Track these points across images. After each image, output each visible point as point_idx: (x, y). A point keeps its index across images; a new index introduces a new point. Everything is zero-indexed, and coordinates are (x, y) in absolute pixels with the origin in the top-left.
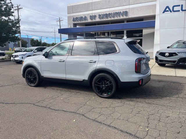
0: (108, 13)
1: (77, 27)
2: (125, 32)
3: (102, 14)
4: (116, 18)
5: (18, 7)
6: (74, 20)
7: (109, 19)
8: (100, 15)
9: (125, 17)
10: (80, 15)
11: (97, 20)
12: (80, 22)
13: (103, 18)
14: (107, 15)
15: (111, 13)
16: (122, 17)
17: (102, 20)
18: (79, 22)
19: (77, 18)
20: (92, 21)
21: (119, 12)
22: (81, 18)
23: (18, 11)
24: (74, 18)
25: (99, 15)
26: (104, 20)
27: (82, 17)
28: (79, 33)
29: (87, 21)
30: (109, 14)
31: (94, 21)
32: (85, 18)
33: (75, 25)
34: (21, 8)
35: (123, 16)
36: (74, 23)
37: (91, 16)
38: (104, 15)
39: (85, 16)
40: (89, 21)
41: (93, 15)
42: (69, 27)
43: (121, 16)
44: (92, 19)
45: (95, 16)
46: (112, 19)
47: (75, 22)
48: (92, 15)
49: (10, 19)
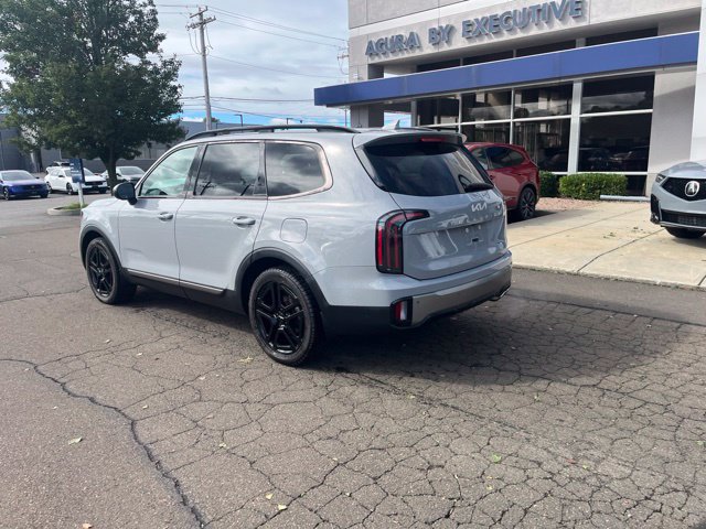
0: (500, 13)
1: (387, 76)
2: (578, 88)
3: (477, 20)
4: (534, 32)
5: (201, 14)
6: (370, 52)
7: (506, 37)
8: (468, 24)
9: (572, 24)
10: (396, 29)
11: (459, 43)
12: (391, 57)
13: (480, 35)
14: (495, 23)
15: (515, 11)
16: (558, 26)
17: (477, 43)
18: (388, 56)
19: (381, 43)
20: (436, 51)
21: (545, 5)
22: (397, 42)
23: (202, 30)
24: (370, 42)
25: (464, 23)
26: (486, 41)
27: (400, 38)
28: (391, 102)
29: (417, 53)
30: (508, 17)
31: (445, 48)
32: (413, 41)
33: (376, 70)
34: (210, 20)
35: (562, 19)
36: (371, 62)
37: (432, 31)
38: (486, 21)
39: (412, 34)
40: (428, 49)
41: (441, 27)
42: (355, 80)
43: (557, 21)
44: (436, 44)
45: (450, 30)
46: (519, 35)
47: (377, 60)
48: (436, 26)
49: (149, 63)
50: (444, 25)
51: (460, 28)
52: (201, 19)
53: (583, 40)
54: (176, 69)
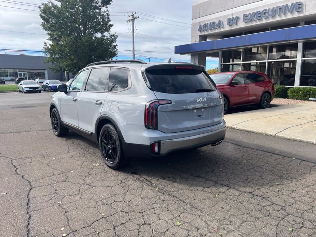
0: (261, 10)
1: (208, 40)
2: (300, 45)
3: (250, 14)
4: (278, 19)
5: (133, 15)
6: (200, 30)
7: (264, 21)
8: (246, 16)
9: (296, 15)
10: (212, 19)
11: (242, 25)
12: (210, 32)
13: (251, 21)
14: (259, 15)
15: (269, 9)
16: (289, 16)
17: (250, 24)
18: (208, 32)
19: (206, 26)
20: (231, 29)
21: (283, 6)
22: (213, 25)
23: (133, 22)
24: (201, 25)
25: (244, 15)
26: (254, 23)
27: (214, 23)
28: (210, 52)
29: (222, 30)
30: (265, 12)
31: (235, 27)
32: (220, 24)
33: (203, 38)
34: (137, 18)
35: (292, 13)
36: (201, 34)
37: (229, 20)
38: (254, 14)
39: (220, 21)
40: (227, 28)
41: (233, 18)
42: (193, 42)
43: (289, 14)
44: (231, 25)
45: (238, 19)
46: (271, 20)
47: (203, 33)
48: (231, 17)
49: (104, 36)
50: (235, 17)
51: (242, 18)
52: (133, 17)
53: (303, 22)
54: (115, 38)
